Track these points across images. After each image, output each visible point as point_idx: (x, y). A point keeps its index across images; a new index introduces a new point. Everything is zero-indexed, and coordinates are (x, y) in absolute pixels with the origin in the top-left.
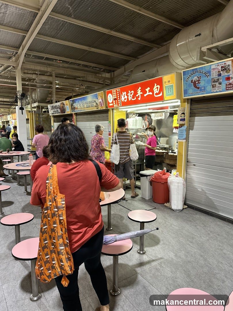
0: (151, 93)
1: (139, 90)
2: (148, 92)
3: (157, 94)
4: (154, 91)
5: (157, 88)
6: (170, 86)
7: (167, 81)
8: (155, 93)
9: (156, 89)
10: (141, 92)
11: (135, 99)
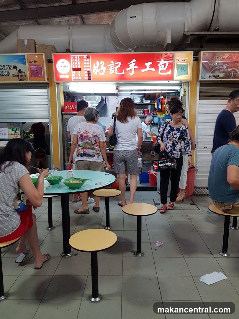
0: (153, 69)
1: (132, 62)
2: (148, 67)
3: (162, 71)
4: (160, 67)
5: (165, 65)
6: (185, 65)
7: (180, 59)
8: (160, 69)
9: (163, 66)
10: (135, 66)
11: (123, 73)
